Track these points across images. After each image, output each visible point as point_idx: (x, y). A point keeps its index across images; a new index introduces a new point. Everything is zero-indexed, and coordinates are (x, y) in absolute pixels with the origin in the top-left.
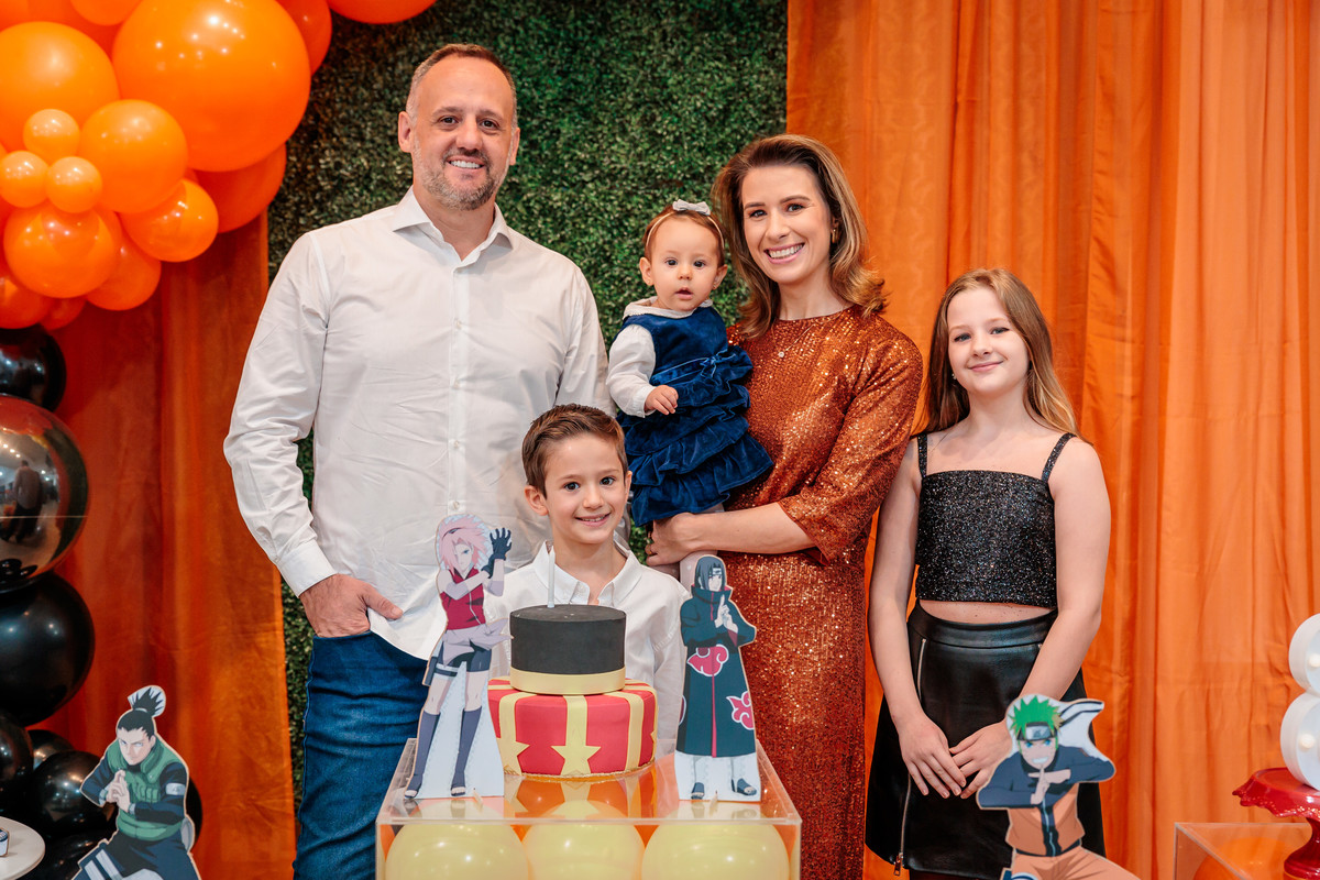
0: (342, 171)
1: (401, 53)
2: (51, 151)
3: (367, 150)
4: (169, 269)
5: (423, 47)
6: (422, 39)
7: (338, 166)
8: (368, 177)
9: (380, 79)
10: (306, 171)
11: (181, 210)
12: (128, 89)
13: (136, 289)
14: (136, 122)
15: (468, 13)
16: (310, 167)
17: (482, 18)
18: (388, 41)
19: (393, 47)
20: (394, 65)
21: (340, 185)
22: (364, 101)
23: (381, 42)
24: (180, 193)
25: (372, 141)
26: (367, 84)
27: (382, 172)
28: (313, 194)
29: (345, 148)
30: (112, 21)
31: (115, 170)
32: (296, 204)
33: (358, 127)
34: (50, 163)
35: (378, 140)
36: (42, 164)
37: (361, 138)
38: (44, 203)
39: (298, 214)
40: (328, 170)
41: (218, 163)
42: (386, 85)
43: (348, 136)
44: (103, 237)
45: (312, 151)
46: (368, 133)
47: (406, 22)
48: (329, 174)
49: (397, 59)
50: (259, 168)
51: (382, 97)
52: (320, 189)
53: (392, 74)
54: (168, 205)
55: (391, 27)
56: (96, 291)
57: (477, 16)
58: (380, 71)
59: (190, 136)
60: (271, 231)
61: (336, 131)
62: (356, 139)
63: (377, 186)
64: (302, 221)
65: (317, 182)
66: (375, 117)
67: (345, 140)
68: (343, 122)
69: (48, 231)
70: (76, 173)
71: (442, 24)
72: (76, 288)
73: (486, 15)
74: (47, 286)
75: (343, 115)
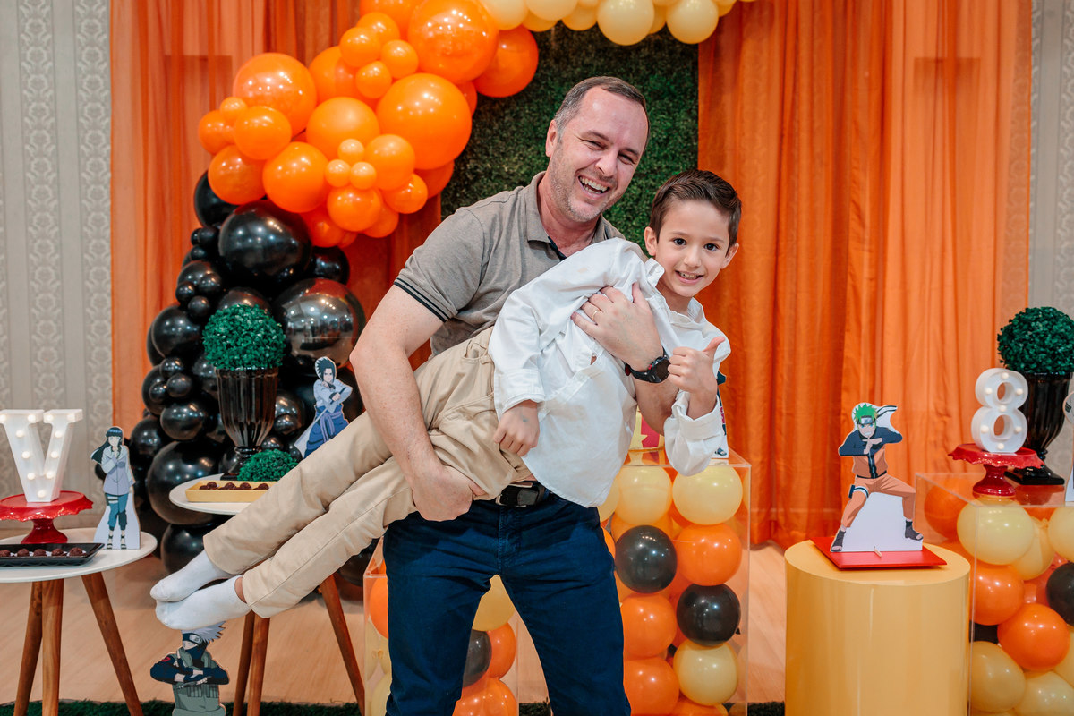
0: (478, 170)
1: (507, 111)
2: (351, 160)
3: (490, 160)
4: (402, 217)
5: (518, 109)
6: (518, 104)
7: (476, 167)
8: (491, 173)
9: (497, 125)
10: (460, 170)
11: (411, 188)
12: (384, 129)
13: (388, 227)
14: (392, 145)
15: (540, 92)
16: (462, 168)
17: (547, 94)
18: (501, 106)
19: (503, 110)
20: (504, 118)
21: (477, 177)
22: (489, 135)
23: (497, 106)
24: (411, 180)
25: (493, 155)
26: (490, 127)
27: (498, 170)
28: (464, 181)
29: (480, 159)
30: (377, 97)
31: (383, 168)
32: (455, 187)
33: (486, 148)
34: (351, 164)
35: (496, 155)
36: (347, 166)
37: (488, 154)
38: (349, 185)
39: (456, 192)
40: (471, 170)
41: (426, 166)
42: (499, 128)
43: (481, 153)
44: (376, 201)
45: (463, 160)
46: (491, 151)
47: (509, 97)
48: (472, 172)
49: (505, 115)
50: (441, 169)
51: (498, 134)
52: (468, 179)
53: (503, 122)
54: (405, 186)
55: (503, 99)
56: (369, 229)
57: (544, 93)
58: (497, 121)
59: (417, 152)
60: (442, 200)
61: (475, 150)
62: (485, 154)
63: (495, 177)
64: (458, 195)
65: (466, 176)
66: (494, 144)
67: (479, 155)
68: (479, 146)
69: (349, 199)
70: (364, 170)
71: (528, 97)
72: (360, 226)
73: (549, 93)
74: (348, 225)
75: (478, 143)
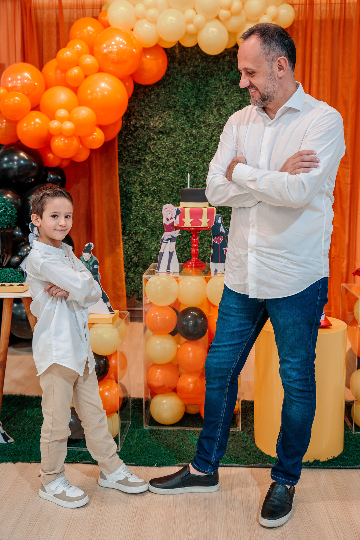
0: (137, 125)
1: (153, 92)
2: (62, 120)
3: (143, 119)
4: (92, 151)
5: (158, 91)
6: (158, 89)
7: (136, 124)
8: (144, 127)
9: (147, 100)
10: (128, 125)
11: (95, 135)
12: (81, 103)
13: (83, 156)
14: (83, 112)
15: (170, 81)
16: (129, 124)
17: (174, 83)
18: (149, 89)
19: (150, 91)
20: (151, 96)
21: (137, 129)
22: (143, 106)
23: (147, 90)
24: (95, 131)
25: (145, 117)
26: (144, 101)
27: (148, 125)
28: (130, 131)
29: (138, 119)
30: (76, 85)
31: (79, 125)
32: (125, 134)
33: (141, 113)
34: (62, 122)
36: (60, 123)
37: (142, 116)
38: (61, 134)
39: (125, 137)
40: (133, 125)
41: (104, 123)
42: (148, 102)
43: (138, 115)
44: (75, 142)
45: (129, 120)
46: (144, 114)
47: (154, 84)
48: (134, 126)
49: (151, 94)
50: (115, 124)
51: (147, 105)
52: (131, 130)
53: (150, 98)
54: (92, 134)
55: (150, 86)
56: (74, 157)
57: (173, 82)
58: (147, 98)
59: (97, 116)
60: (118, 142)
61: (135, 114)
63: (146, 129)
65: (130, 128)
66: (145, 110)
67: (138, 117)
68: (137, 112)
69: (62, 141)
70: (68, 125)
71: (163, 85)
72: (68, 155)
73: (175, 82)
74: (61, 155)
75: (137, 110)
